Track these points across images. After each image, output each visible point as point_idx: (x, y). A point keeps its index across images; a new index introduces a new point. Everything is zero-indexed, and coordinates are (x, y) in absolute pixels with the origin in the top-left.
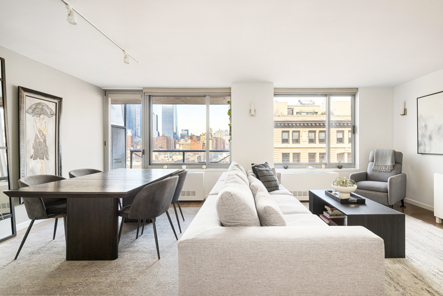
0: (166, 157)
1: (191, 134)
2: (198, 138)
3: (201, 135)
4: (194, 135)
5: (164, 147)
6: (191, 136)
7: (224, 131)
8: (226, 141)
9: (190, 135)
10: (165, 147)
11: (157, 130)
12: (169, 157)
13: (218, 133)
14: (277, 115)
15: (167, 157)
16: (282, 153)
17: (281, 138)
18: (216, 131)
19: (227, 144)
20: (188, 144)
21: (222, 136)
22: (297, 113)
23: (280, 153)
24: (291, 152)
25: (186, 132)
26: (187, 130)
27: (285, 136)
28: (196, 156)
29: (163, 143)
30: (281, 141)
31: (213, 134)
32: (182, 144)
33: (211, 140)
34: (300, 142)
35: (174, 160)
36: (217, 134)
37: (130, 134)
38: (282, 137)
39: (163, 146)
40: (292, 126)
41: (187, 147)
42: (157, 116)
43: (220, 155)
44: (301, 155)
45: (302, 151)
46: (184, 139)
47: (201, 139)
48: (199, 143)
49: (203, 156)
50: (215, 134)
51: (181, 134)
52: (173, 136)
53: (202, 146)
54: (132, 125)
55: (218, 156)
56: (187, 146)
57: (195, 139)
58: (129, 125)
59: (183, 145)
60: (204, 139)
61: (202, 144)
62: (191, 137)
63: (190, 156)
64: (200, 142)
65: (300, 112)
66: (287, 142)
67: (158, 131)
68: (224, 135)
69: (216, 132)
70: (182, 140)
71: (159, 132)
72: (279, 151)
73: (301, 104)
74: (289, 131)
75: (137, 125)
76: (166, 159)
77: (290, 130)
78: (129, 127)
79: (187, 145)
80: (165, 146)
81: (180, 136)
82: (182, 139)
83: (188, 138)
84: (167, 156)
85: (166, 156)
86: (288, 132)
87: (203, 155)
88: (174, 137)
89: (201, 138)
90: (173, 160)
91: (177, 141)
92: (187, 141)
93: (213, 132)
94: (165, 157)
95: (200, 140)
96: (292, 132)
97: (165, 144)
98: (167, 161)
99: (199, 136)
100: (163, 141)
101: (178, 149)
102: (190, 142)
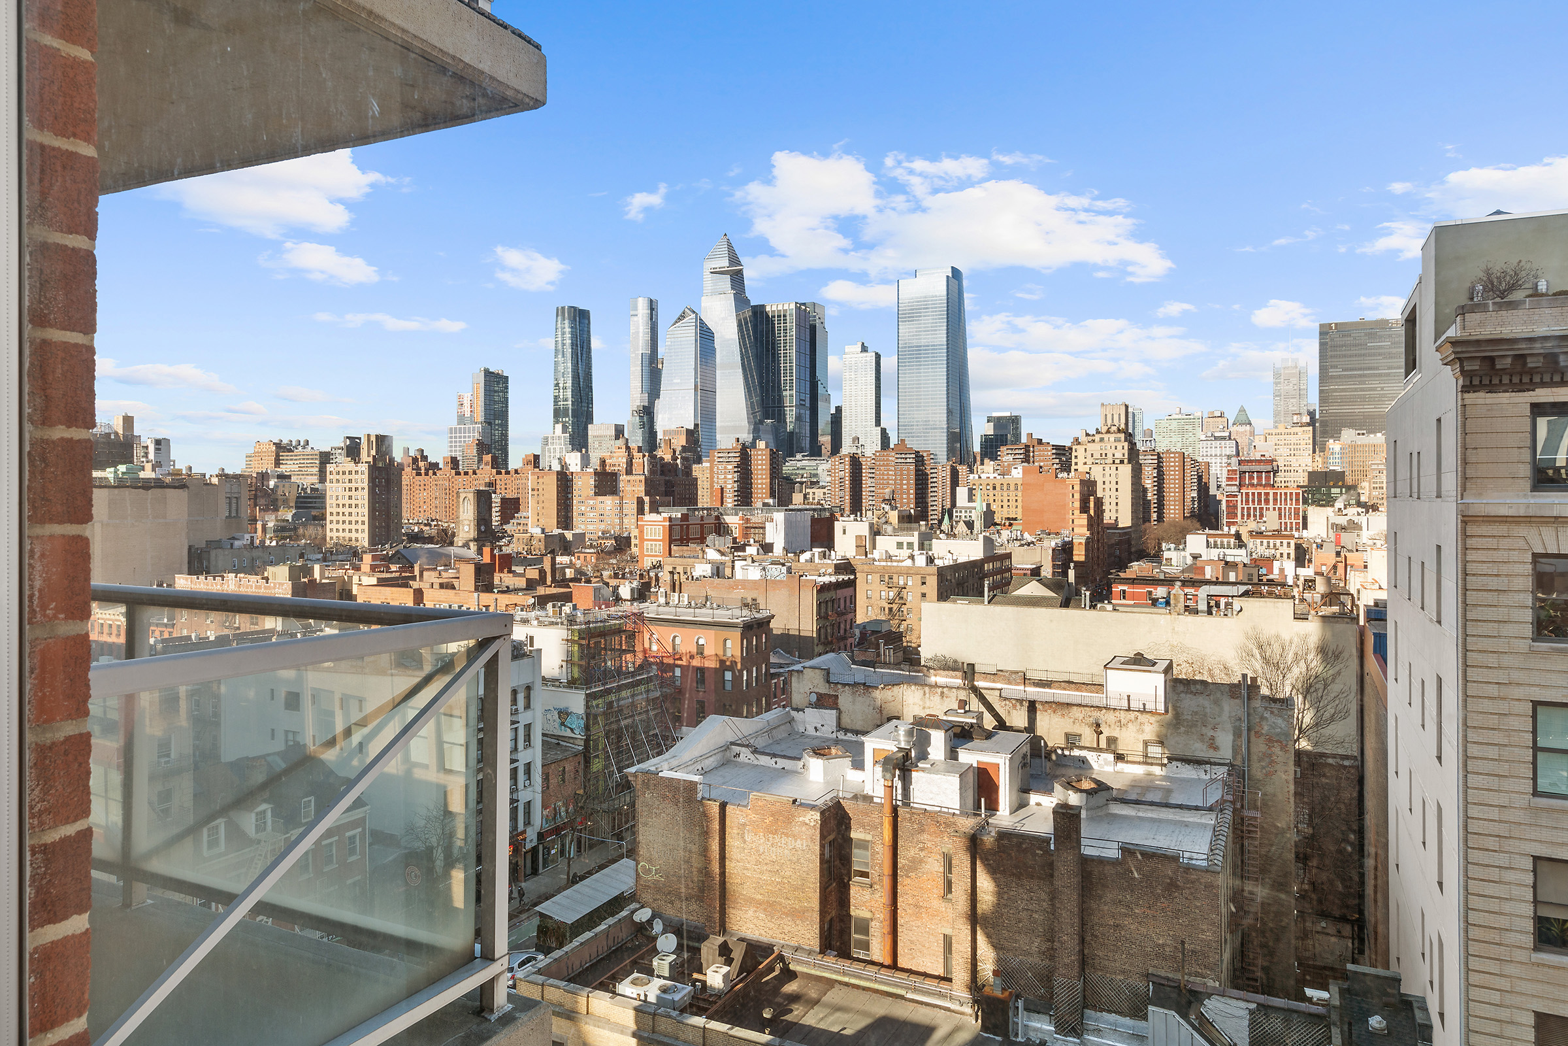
0: (905, 545)
1: (1032, 435)
2: (1063, 455)
3: (1077, 439)
4: (1040, 442)
5: (900, 498)
6: (1027, 447)
7: (1206, 416)
8: (1210, 471)
9: (1024, 439)
10: (908, 499)
11: (877, 423)
13: (1166, 427)
16: (1535, 556)
18: (1160, 417)
20: (1012, 487)
21: (1190, 444)
25: (1010, 426)
26: (1015, 422)
28: (1046, 543)
29: (901, 480)
30: (1525, 470)
32: (986, 487)
33: (1130, 466)
35: (936, 561)
36: (1163, 436)
39: (901, 495)
42: (878, 358)
43: (1172, 546)
46: (995, 459)
47: (1074, 460)
48: (1064, 480)
50: (1147, 434)
51: (984, 438)
52: (946, 445)
53: (1077, 496)
57: (1044, 457)
60: (1090, 461)
61: (1077, 488)
64: (1073, 474)
67: (883, 425)
68: (1203, 438)
69: (1158, 424)
70: (989, 465)
71: (884, 431)
76: (905, 552)
79: (1008, 489)
80: (909, 494)
81: (977, 448)
82: (986, 461)
83: (1012, 457)
84: (910, 539)
85: (906, 539)
87: (1083, 541)
88: (951, 451)
89: (1074, 454)
90: (930, 560)
91: (962, 469)
92: (1008, 473)
93: (1143, 424)
94: (900, 545)
95: (1073, 467)
97: (908, 484)
98: (904, 564)
99: (1068, 445)
100: (901, 470)
101: (963, 508)
102: (1021, 476)
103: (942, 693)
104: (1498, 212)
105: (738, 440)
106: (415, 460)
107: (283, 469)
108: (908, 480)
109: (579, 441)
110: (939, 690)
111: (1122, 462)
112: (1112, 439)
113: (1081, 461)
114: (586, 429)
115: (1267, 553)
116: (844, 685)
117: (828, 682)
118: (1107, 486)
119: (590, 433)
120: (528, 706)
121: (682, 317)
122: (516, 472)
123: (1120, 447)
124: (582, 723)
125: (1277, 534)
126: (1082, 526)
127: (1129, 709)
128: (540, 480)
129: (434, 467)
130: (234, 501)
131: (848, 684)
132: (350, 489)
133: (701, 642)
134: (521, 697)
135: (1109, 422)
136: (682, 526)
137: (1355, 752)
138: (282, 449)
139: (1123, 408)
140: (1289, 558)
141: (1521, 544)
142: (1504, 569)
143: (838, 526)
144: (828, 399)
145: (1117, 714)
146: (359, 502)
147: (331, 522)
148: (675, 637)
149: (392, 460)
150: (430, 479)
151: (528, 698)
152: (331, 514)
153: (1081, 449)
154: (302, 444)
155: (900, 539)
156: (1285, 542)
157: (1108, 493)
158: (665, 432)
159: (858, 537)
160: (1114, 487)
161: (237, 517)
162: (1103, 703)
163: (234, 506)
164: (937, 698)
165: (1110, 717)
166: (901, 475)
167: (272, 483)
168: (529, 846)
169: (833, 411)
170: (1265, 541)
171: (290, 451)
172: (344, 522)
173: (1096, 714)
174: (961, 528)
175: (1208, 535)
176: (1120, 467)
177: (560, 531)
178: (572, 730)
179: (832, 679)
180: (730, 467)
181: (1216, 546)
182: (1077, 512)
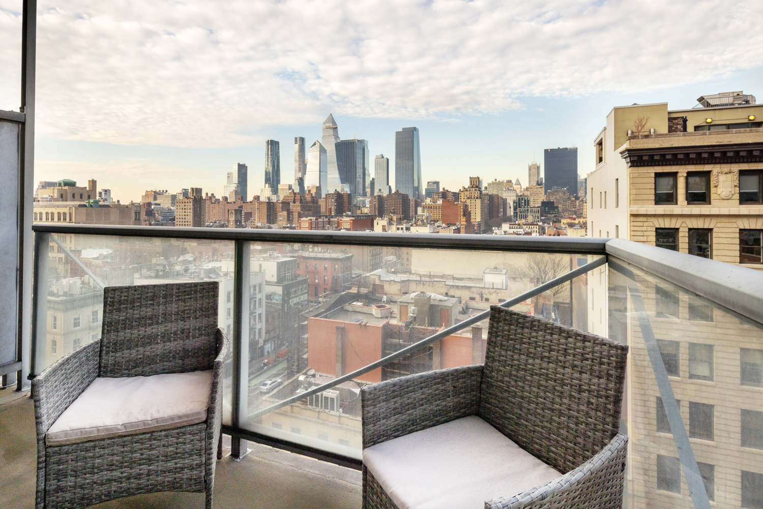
0: (400, 229)
1: (444, 188)
2: (456, 196)
4: (448, 191)
5: (397, 212)
6: (443, 193)
7: (505, 182)
8: (508, 201)
9: (441, 190)
10: (400, 212)
11: (388, 184)
12: (404, 229)
13: (492, 186)
14: (641, 136)
15: (402, 229)
16: (656, 229)
17: (653, 192)
18: (489, 182)
19: (510, 207)
20: (438, 208)
21: (500, 192)
22: (697, 128)
23: (649, 229)
24: (684, 225)
25: (435, 185)
26: (437, 183)
27: (665, 186)
28: (451, 228)
29: (397, 205)
30: (653, 197)
31: (483, 189)
32: (427, 207)
33: (480, 200)
34: (712, 201)
36: (491, 189)
37: (347, 191)
38: (655, 189)
39: (397, 210)
40: (687, 161)
41: (435, 212)
42: (388, 160)
43: (496, 228)
44: (714, 235)
45: (719, 225)
46: (431, 197)
47: (460, 198)
48: (457, 204)
49: (464, 229)
50: (486, 188)
51: (426, 190)
52: (412, 193)
53: (462, 210)
54: (351, 176)
55: (493, 228)
56: (435, 210)
57: (450, 197)
58: (347, 176)
59: (429, 208)
60: (466, 198)
61: (462, 207)
62: (444, 195)
63: (440, 228)
64: (460, 202)
65: (704, 124)
66: (673, 201)
67: (390, 185)
68: (504, 189)
69: (489, 184)
70: (429, 199)
71: (390, 187)
72: (645, 224)
73: (708, 105)
74: (677, 173)
75: (358, 176)
76: (400, 231)
77: (679, 171)
78: (347, 180)
79: (436, 208)
80: (400, 210)
81: (424, 193)
82: (427, 198)
83: (437, 197)
84: (402, 226)
85: (400, 227)
86: (674, 175)
87: (464, 227)
88: (414, 195)
89: (460, 195)
91: (419, 201)
92: (436, 202)
93: (484, 184)
94: (398, 229)
95: (460, 200)
96: (685, 175)
97: (400, 206)
99: (458, 192)
100: (397, 201)
101: (421, 215)
102: (441, 203)
103: (423, 283)
104: (635, 104)
105: (336, 190)
106: (210, 198)
107: (158, 202)
108: (400, 205)
109: (275, 191)
110: (422, 282)
111: (477, 198)
112: (474, 190)
113: (463, 198)
114: (277, 186)
115: (529, 231)
116: (386, 281)
117: (380, 280)
118: (472, 207)
119: (279, 188)
120: (260, 292)
121: (315, 144)
122: (251, 202)
123: (476, 193)
124: (281, 297)
125: (532, 224)
126: (463, 221)
127: (493, 288)
128: (260, 205)
129: (218, 201)
130: (138, 214)
131: (388, 281)
132: (185, 209)
133: (326, 266)
134: (257, 288)
135: (473, 184)
136: (315, 222)
137: (568, 301)
138: (156, 194)
139: (477, 179)
140: (536, 232)
141: (651, 224)
142: (646, 233)
143: (375, 222)
144: (369, 175)
145: (489, 290)
146: (189, 214)
147: (177, 221)
148: (316, 264)
149: (201, 197)
150: (216, 205)
151: (260, 288)
152: (177, 219)
153: (462, 194)
154: (165, 191)
155: (398, 226)
156: (535, 226)
157: (472, 209)
158: (308, 187)
159: (383, 226)
160: (474, 207)
161: (139, 219)
162: (483, 286)
163: (138, 216)
164: (421, 285)
165: (486, 291)
166: (397, 203)
167: (153, 207)
168: (260, 345)
169: (371, 180)
170: (528, 226)
171: (160, 194)
172: (182, 222)
173: (481, 290)
174: (419, 223)
175: (510, 224)
176: (477, 200)
177: (268, 224)
178: (277, 300)
179: (382, 279)
180: (333, 200)
181: (512, 228)
182: (462, 216)
